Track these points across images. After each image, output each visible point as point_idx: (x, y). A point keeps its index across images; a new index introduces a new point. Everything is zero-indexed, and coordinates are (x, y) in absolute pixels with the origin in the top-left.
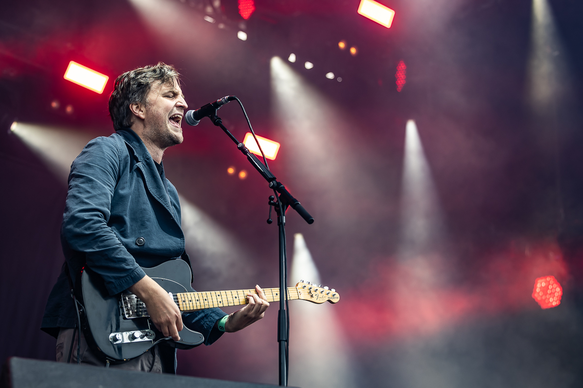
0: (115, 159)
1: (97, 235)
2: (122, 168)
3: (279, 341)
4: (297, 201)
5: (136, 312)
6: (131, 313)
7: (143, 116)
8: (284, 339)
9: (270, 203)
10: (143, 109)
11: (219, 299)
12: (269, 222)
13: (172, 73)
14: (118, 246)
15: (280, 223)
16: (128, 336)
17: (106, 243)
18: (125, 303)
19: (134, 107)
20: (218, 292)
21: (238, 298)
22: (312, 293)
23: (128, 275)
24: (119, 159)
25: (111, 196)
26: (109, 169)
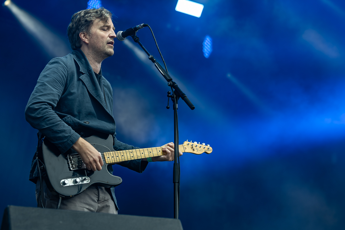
0: (64, 72)
1: (45, 117)
3: (174, 183)
4: (185, 95)
5: (78, 166)
6: (74, 167)
7: (87, 41)
8: (177, 182)
9: (168, 96)
10: (88, 37)
11: (132, 155)
12: (168, 108)
13: (108, 15)
15: (174, 108)
16: (72, 181)
17: (51, 121)
18: (70, 161)
19: (82, 35)
21: (144, 154)
22: (194, 148)
23: (68, 140)
24: (67, 72)
25: (59, 95)
26: (59, 79)
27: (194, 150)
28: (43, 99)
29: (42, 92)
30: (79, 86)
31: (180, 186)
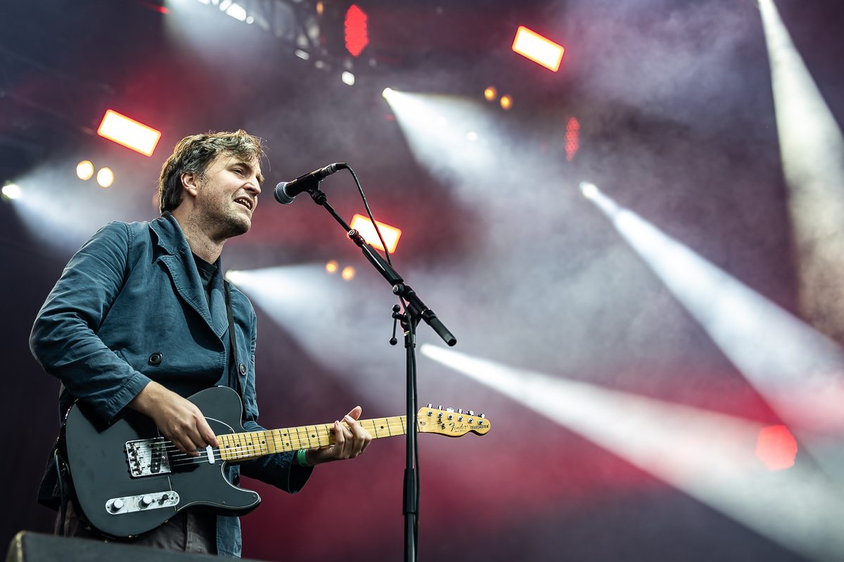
0: (120, 245)
1: (70, 340)
2: (132, 259)
3: (406, 513)
7: (194, 192)
8: (413, 511)
9: (396, 317)
10: (197, 182)
11: (286, 439)
12: (393, 343)
14: (102, 351)
15: (409, 344)
16: (136, 502)
17: (84, 349)
18: (131, 455)
19: (187, 178)
20: (284, 431)
21: (316, 437)
22: (443, 423)
23: (122, 387)
24: (128, 245)
25: (107, 294)
26: (107, 258)
27: (443, 427)
28: (68, 303)
29: (67, 289)
30: (152, 274)
31: (419, 522)
